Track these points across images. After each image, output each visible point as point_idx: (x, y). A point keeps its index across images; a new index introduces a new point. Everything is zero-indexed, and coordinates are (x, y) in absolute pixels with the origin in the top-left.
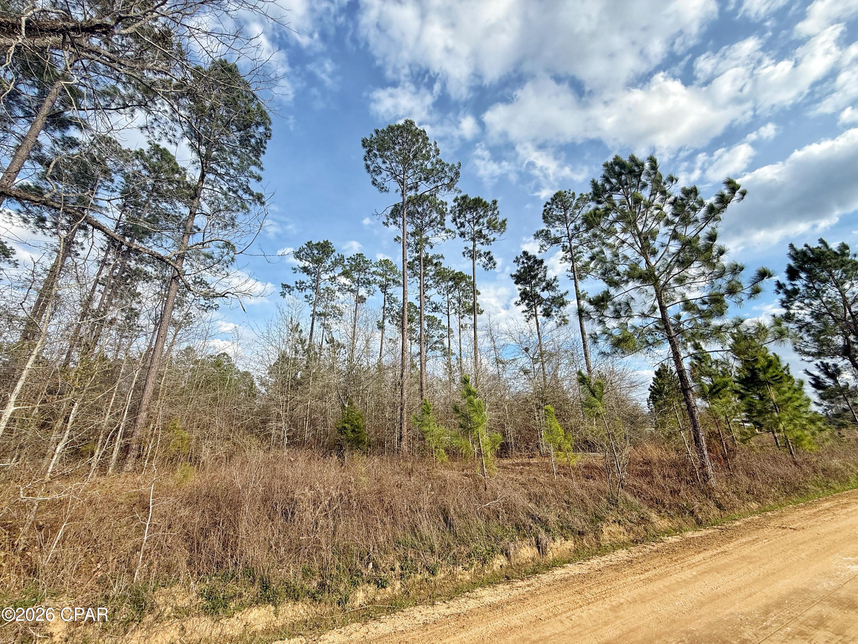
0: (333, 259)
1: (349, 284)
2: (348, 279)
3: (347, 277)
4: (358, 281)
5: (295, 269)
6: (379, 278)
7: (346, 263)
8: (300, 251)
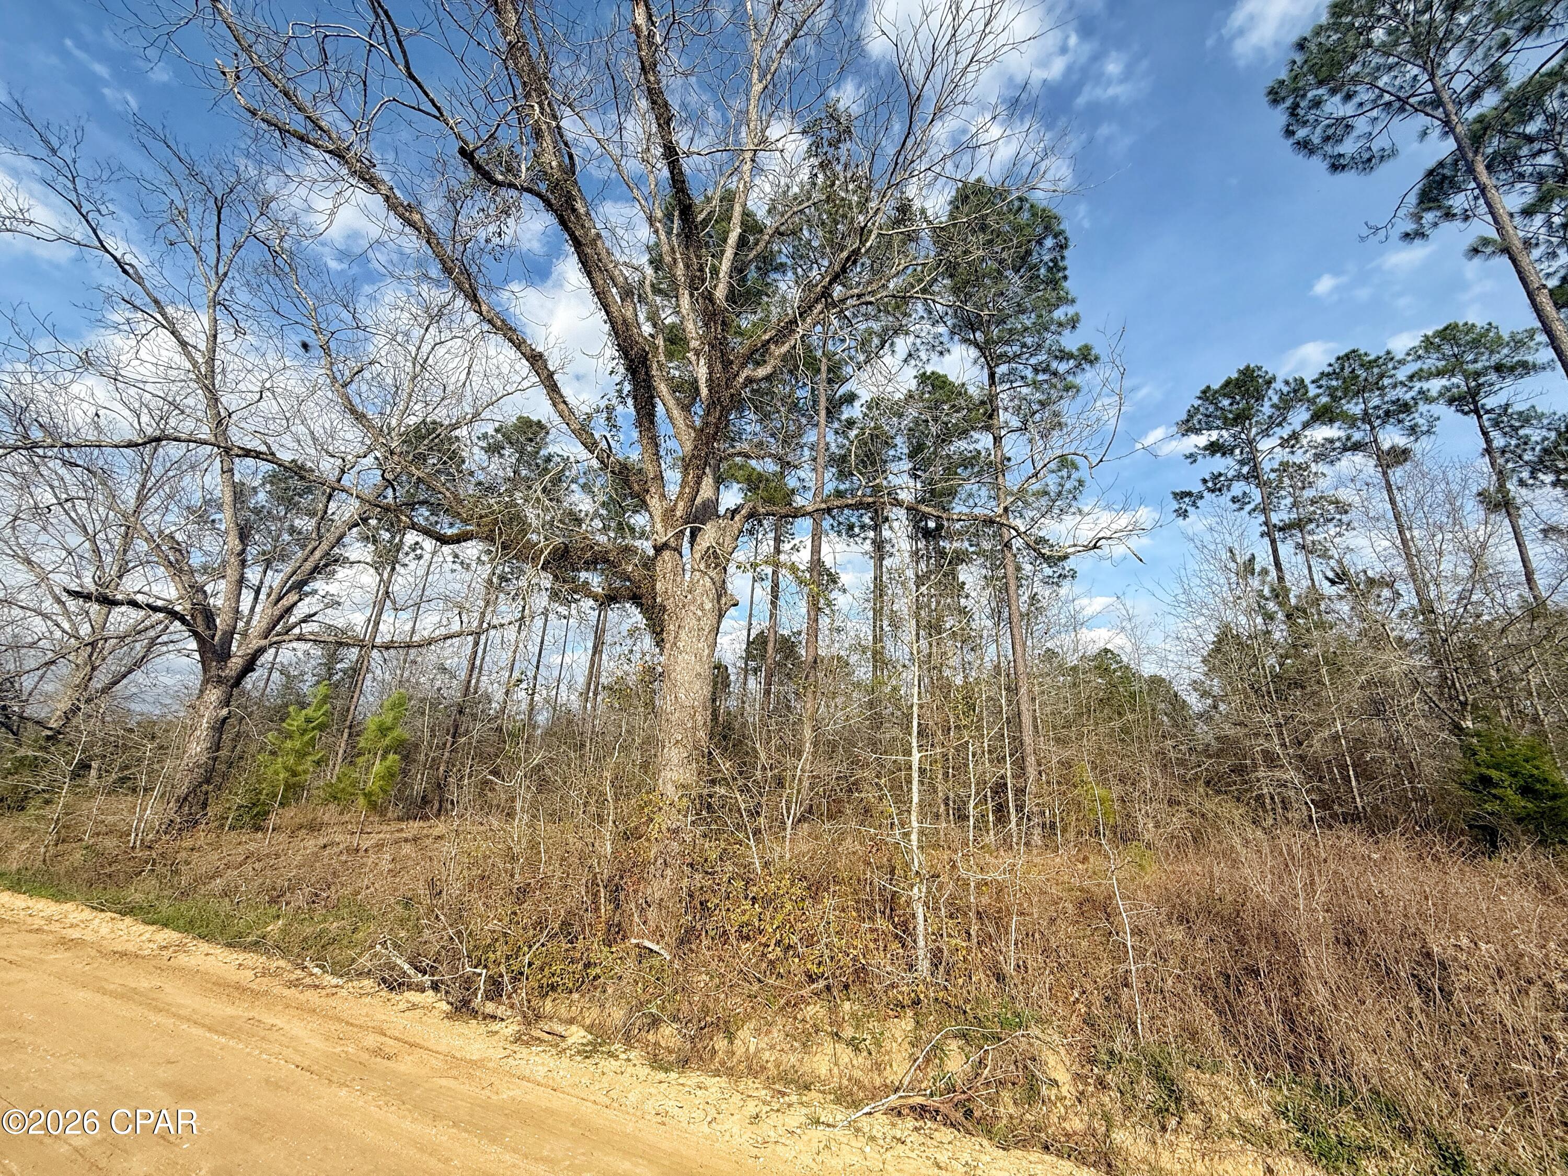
0: (1275, 399)
1: (1342, 434)
2: (1337, 425)
3: (1331, 421)
4: (1366, 417)
5: (1191, 455)
6: (1435, 385)
7: (1313, 391)
8: (1190, 416)
